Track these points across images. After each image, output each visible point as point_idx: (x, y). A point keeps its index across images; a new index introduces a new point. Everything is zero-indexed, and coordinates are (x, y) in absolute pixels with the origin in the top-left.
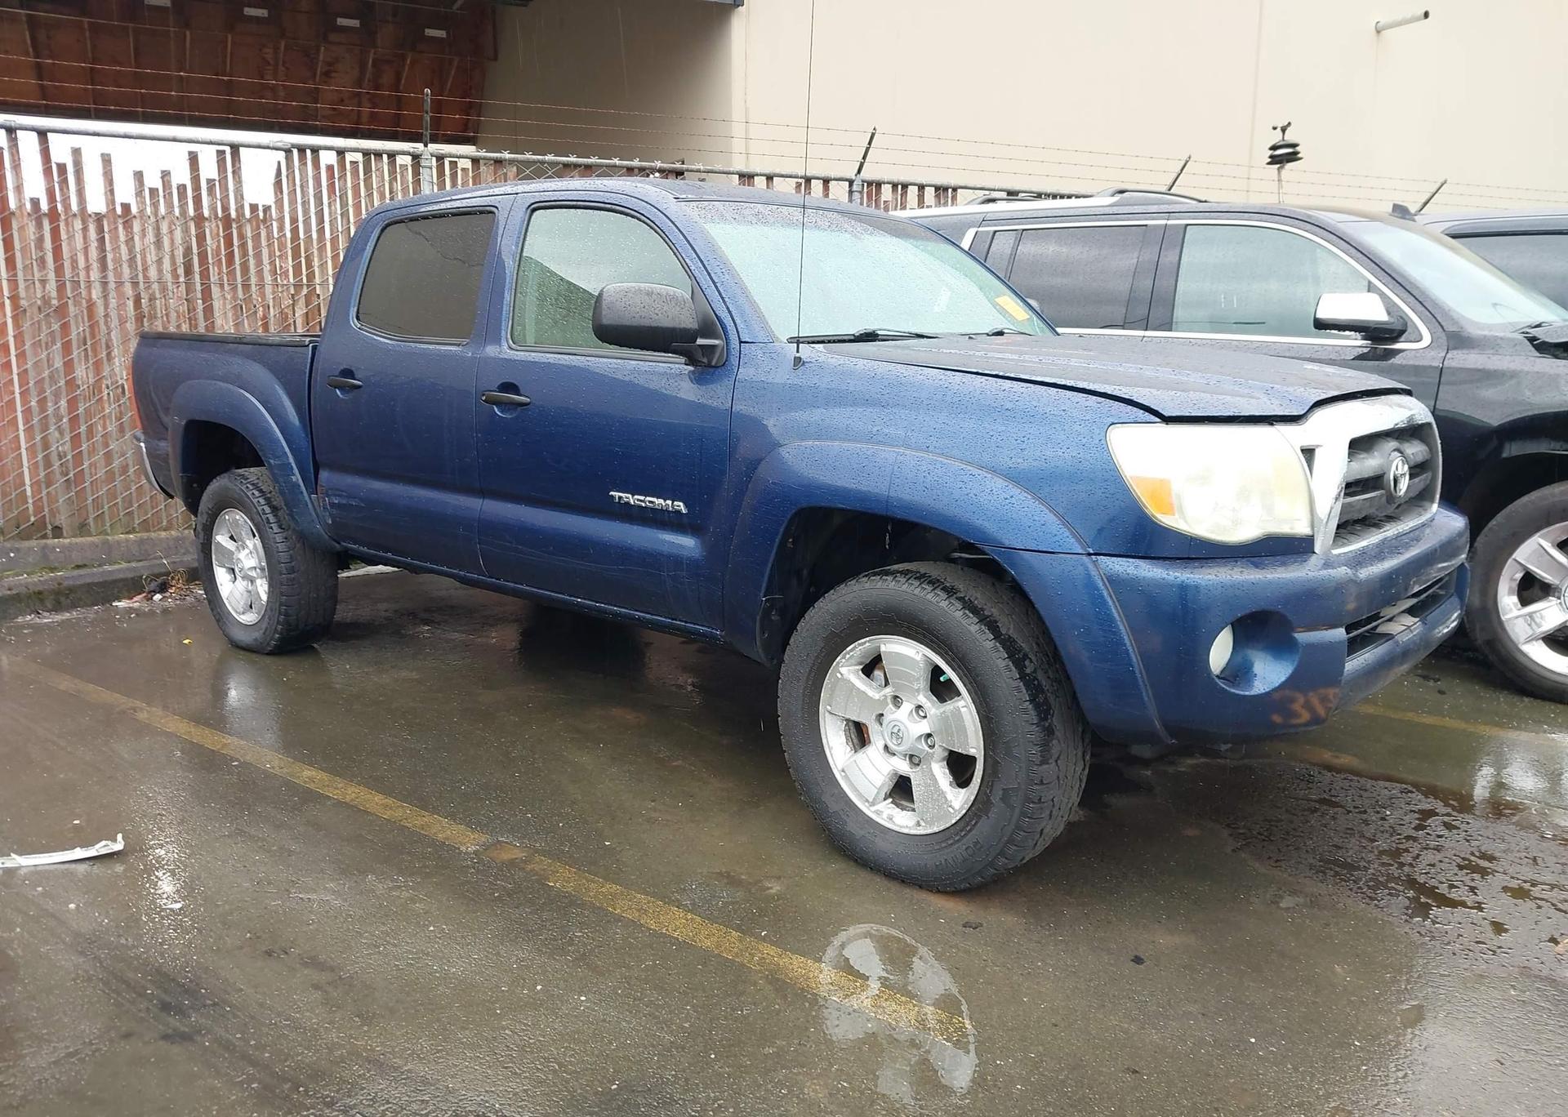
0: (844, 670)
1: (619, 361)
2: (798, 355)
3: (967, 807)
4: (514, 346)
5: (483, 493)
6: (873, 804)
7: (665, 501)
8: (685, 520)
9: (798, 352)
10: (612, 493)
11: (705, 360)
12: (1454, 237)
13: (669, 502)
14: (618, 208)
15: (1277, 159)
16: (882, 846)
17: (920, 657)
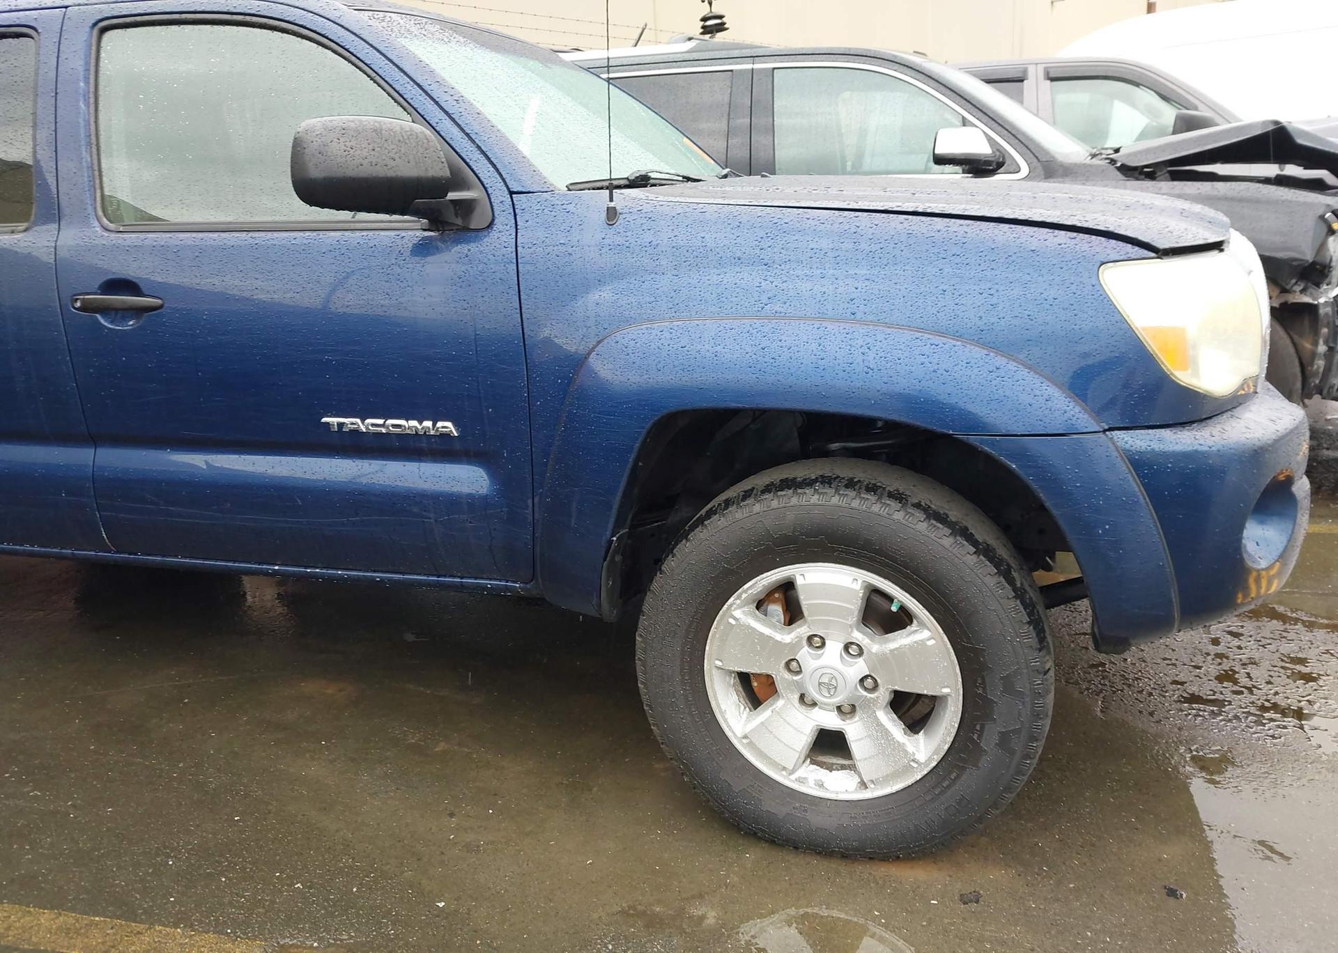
0: (738, 613)
1: (308, 234)
2: (612, 205)
3: (937, 758)
4: (112, 226)
5: (94, 440)
6: (793, 772)
7: (421, 423)
8: (458, 446)
9: (611, 200)
10: (324, 420)
11: (459, 221)
12: (988, 82)
13: (428, 424)
14: (255, 19)
15: (708, 29)
16: (817, 820)
17: (858, 587)
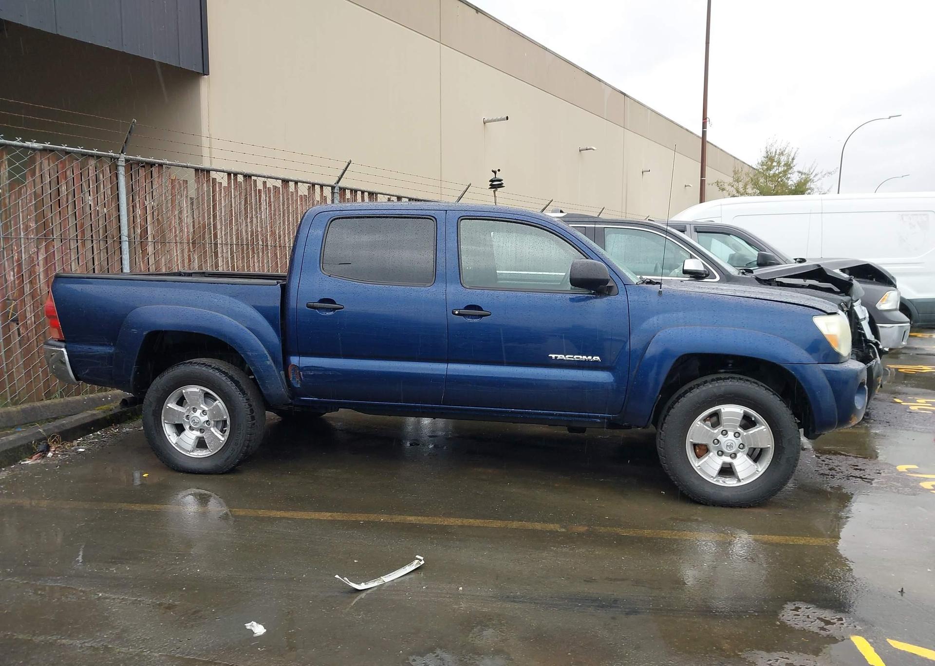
0: (699, 423)
1: (549, 293)
2: (661, 290)
3: (764, 471)
4: (467, 287)
5: (448, 361)
6: (714, 478)
7: (587, 357)
8: (600, 365)
10: (550, 355)
11: (607, 293)
13: (590, 357)
15: (494, 186)
17: (742, 412)
